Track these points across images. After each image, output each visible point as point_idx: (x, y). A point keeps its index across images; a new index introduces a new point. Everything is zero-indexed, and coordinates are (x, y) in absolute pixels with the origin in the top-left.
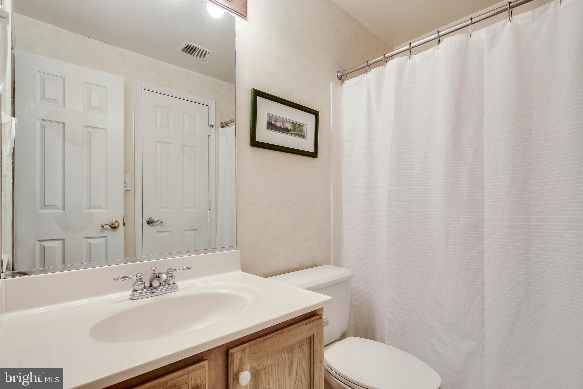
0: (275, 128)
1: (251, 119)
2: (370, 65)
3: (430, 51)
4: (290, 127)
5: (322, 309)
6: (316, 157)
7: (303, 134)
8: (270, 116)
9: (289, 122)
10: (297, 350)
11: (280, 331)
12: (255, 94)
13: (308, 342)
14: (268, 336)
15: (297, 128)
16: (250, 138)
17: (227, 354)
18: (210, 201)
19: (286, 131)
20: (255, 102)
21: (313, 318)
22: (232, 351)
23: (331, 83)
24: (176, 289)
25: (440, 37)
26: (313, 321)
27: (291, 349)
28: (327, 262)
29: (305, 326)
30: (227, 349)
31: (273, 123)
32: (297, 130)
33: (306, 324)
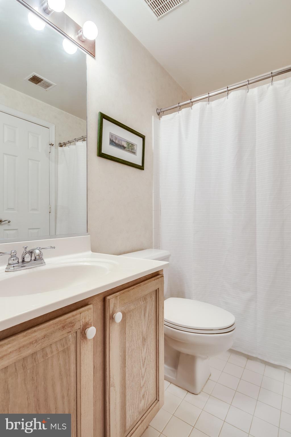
0: (115, 145)
1: (98, 135)
2: (180, 106)
3: (222, 100)
4: (125, 145)
5: (162, 270)
6: (143, 169)
7: (134, 151)
8: (112, 135)
9: (125, 141)
10: (149, 299)
11: (139, 284)
12: (101, 116)
13: (155, 293)
14: (131, 288)
15: (130, 146)
16: (97, 150)
17: (104, 300)
18: (51, 206)
19: (123, 148)
20: (101, 123)
21: (158, 276)
22: (108, 298)
23: (153, 116)
24: (44, 264)
25: (228, 91)
26: (158, 278)
27: (145, 298)
28: (149, 247)
29: (154, 282)
30: (103, 297)
31: (114, 140)
32: (130, 148)
33: (154, 280)
